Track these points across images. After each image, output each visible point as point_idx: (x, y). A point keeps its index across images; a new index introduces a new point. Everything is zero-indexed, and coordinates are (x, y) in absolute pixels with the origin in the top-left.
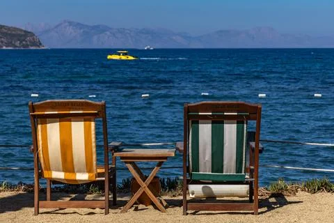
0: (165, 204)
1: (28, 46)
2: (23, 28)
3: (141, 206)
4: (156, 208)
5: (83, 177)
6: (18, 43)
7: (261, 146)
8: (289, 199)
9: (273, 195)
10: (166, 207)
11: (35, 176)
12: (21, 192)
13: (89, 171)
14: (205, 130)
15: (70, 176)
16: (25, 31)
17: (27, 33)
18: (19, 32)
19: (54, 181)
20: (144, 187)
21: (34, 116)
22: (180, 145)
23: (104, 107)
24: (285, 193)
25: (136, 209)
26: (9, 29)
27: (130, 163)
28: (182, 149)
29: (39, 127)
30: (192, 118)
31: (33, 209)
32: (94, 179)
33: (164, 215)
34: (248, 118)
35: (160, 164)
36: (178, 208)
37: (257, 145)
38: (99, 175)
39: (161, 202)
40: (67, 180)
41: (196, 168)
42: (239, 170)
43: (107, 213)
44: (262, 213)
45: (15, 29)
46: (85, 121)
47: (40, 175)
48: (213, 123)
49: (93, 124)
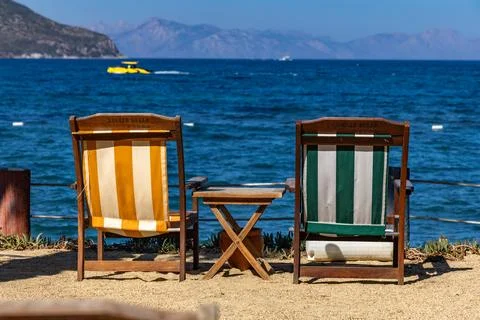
0: (269, 268)
1: (99, 54)
2: (93, 29)
3: (233, 271)
4: (255, 273)
5: (148, 226)
6: (84, 51)
7: (409, 184)
8: (452, 264)
9: (429, 259)
10: (270, 273)
11: (79, 224)
12: (63, 250)
13: (158, 217)
14: (327, 160)
15: (130, 225)
16: (95, 33)
17: (97, 36)
18: (86, 35)
19: (109, 234)
20: (237, 241)
21: (77, 137)
22: (291, 182)
23: (179, 124)
24: (448, 256)
25: (227, 275)
26: (72, 29)
27: (218, 207)
28: (294, 186)
29: (86, 153)
30: (308, 142)
31: (76, 273)
32: (165, 229)
33: (265, 284)
34: (391, 142)
35: (261, 209)
36: (287, 274)
37: (403, 183)
38: (173, 224)
39: (263, 265)
40: (126, 231)
41: (314, 215)
42: (376, 219)
43: (183, 279)
44: (410, 282)
45: (82, 30)
46: (152, 144)
47: (87, 223)
48: (338, 149)
49: (163, 149)
